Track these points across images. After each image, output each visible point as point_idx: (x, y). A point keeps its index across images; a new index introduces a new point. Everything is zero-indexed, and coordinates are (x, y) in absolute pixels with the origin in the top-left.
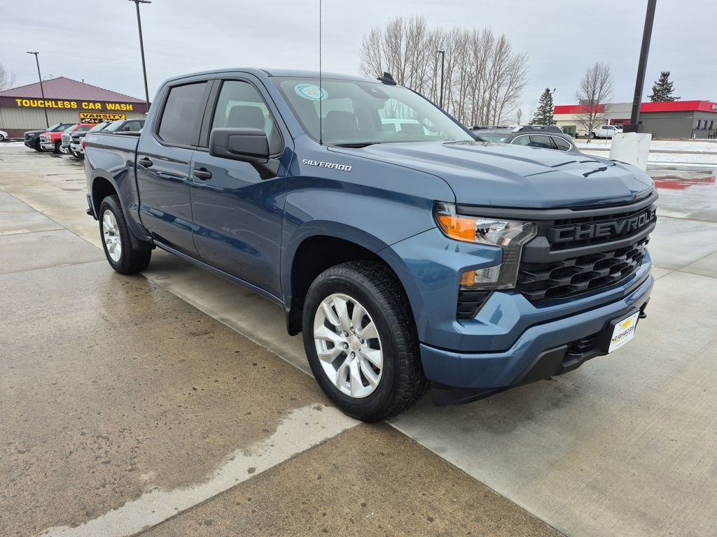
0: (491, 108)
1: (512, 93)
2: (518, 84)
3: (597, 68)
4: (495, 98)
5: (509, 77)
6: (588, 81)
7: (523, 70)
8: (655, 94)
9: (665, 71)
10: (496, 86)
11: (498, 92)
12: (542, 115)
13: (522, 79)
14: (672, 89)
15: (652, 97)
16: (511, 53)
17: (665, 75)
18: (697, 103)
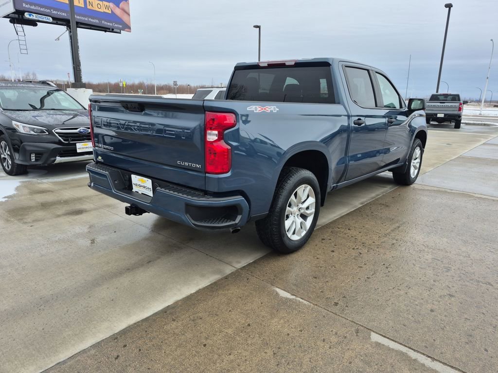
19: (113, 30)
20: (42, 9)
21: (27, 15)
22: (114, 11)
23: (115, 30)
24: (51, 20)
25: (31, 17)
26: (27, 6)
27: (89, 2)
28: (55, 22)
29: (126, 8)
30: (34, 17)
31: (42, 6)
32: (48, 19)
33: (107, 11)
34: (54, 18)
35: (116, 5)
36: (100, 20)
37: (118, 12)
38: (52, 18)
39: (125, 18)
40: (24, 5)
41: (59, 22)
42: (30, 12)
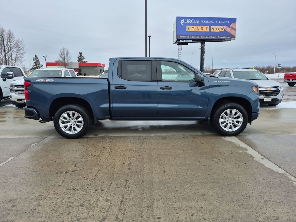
0: (9, 62)
1: (19, 56)
2: (21, 52)
3: (64, 49)
4: (10, 57)
5: (16, 49)
6: (61, 54)
7: (22, 46)
8: (79, 60)
9: (81, 52)
10: (10, 52)
11: (11, 55)
12: (35, 66)
13: (23, 50)
14: (84, 58)
15: (78, 61)
16: (15, 38)
17: (81, 53)
18: (97, 63)
19: (224, 40)
20: (188, 37)
21: (181, 41)
22: (226, 30)
23: (226, 40)
24: (191, 41)
25: (183, 42)
26: (181, 37)
27: (212, 28)
28: (193, 41)
29: (234, 27)
30: (184, 41)
31: (188, 36)
32: (190, 41)
33: (222, 31)
34: (193, 40)
35: (227, 26)
36: (217, 36)
37: (228, 29)
38: (192, 40)
39: (232, 32)
40: (180, 37)
41: (198, 41)
42: (183, 39)
